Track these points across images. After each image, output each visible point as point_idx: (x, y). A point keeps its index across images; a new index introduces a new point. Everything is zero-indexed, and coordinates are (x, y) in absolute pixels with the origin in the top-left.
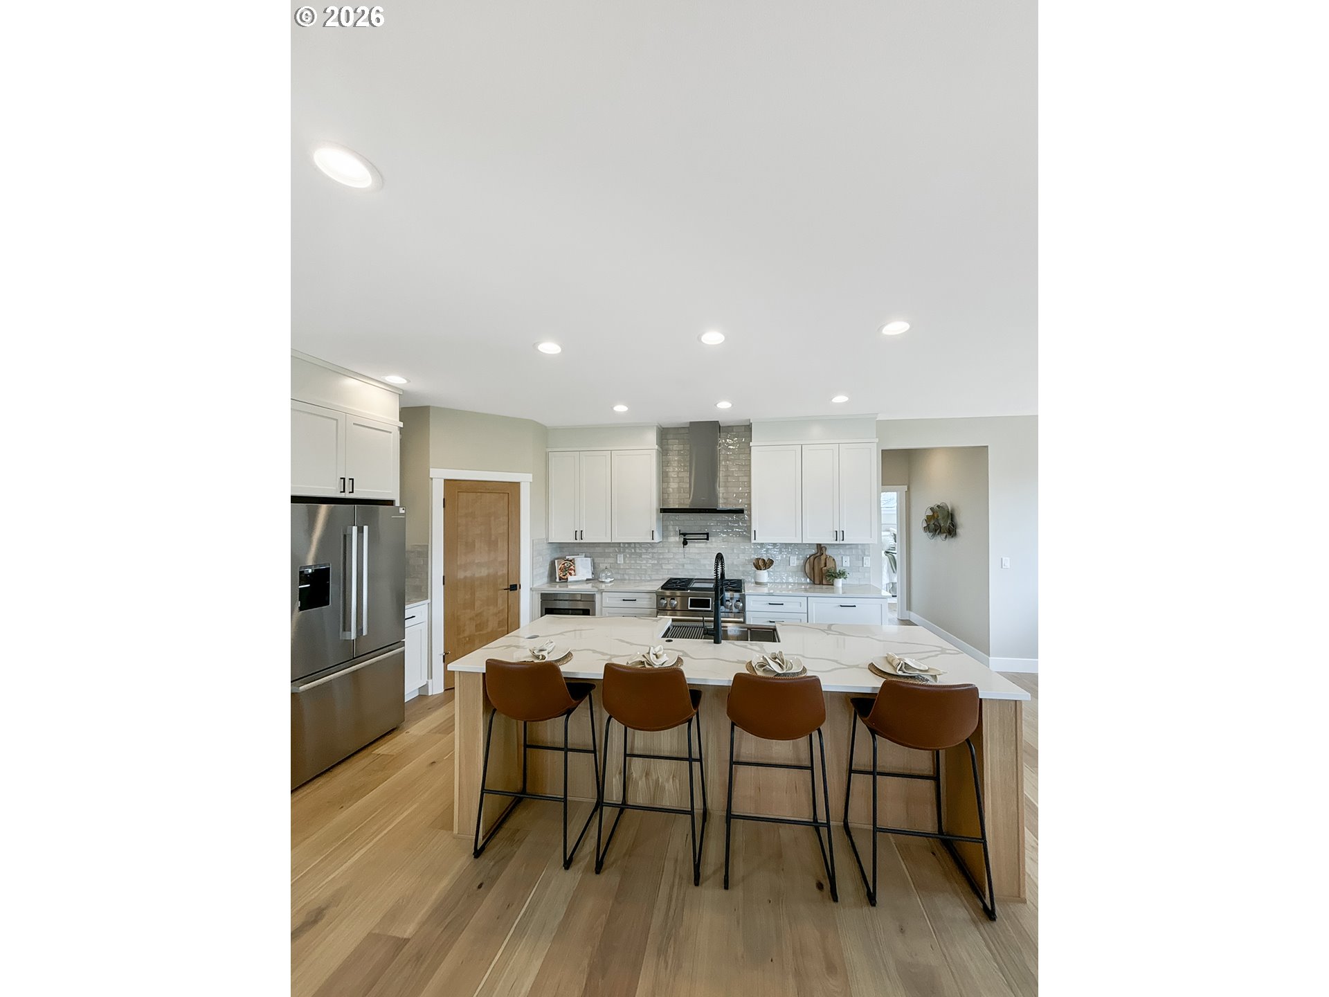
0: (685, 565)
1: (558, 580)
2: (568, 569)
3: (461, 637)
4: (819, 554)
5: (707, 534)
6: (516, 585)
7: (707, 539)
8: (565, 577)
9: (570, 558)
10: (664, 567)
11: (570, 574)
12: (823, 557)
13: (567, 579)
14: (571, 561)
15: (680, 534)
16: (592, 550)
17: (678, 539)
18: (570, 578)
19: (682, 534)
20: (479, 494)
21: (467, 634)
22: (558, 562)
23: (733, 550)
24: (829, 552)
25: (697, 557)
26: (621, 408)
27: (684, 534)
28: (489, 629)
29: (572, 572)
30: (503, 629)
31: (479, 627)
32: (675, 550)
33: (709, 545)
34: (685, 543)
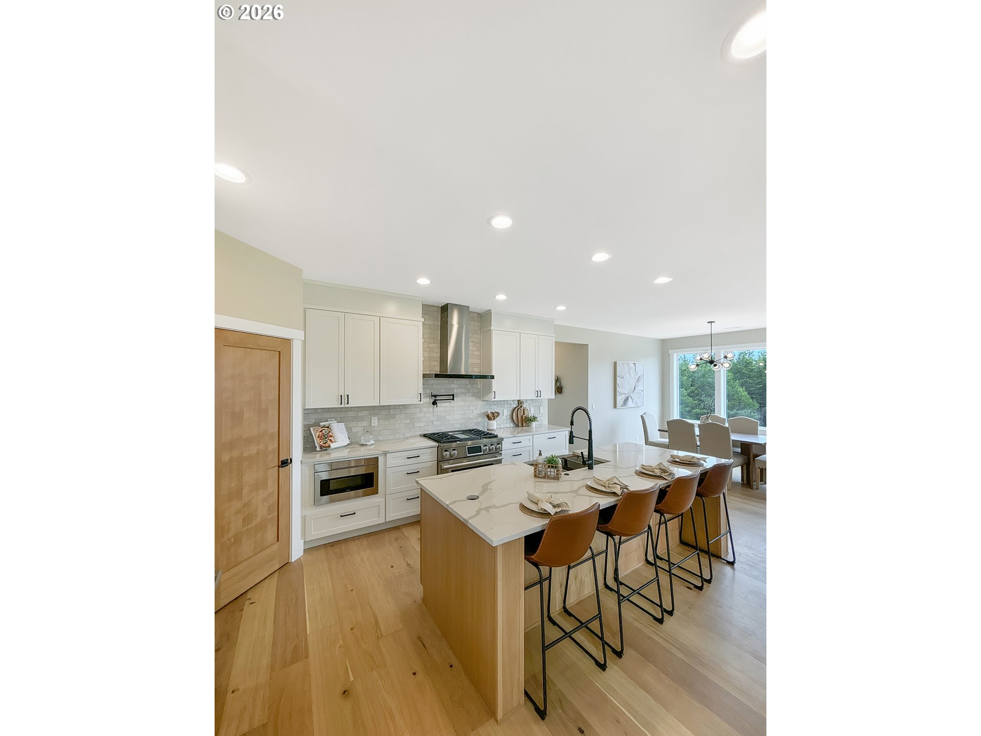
0: (434, 422)
1: (318, 449)
2: (327, 436)
3: (226, 538)
4: (519, 407)
5: (453, 395)
6: (288, 459)
7: (453, 399)
8: (327, 445)
9: (326, 424)
10: (416, 425)
11: (331, 441)
12: (522, 408)
13: (329, 446)
14: (328, 427)
15: (432, 396)
16: (343, 415)
17: (428, 400)
18: (333, 445)
19: (433, 396)
20: (248, 350)
21: (232, 533)
22: (314, 430)
23: (469, 407)
24: (525, 405)
25: (443, 414)
26: (423, 281)
27: (435, 396)
28: (258, 520)
29: (331, 438)
30: (273, 515)
31: (247, 520)
32: (425, 410)
33: (452, 404)
34: (434, 403)
